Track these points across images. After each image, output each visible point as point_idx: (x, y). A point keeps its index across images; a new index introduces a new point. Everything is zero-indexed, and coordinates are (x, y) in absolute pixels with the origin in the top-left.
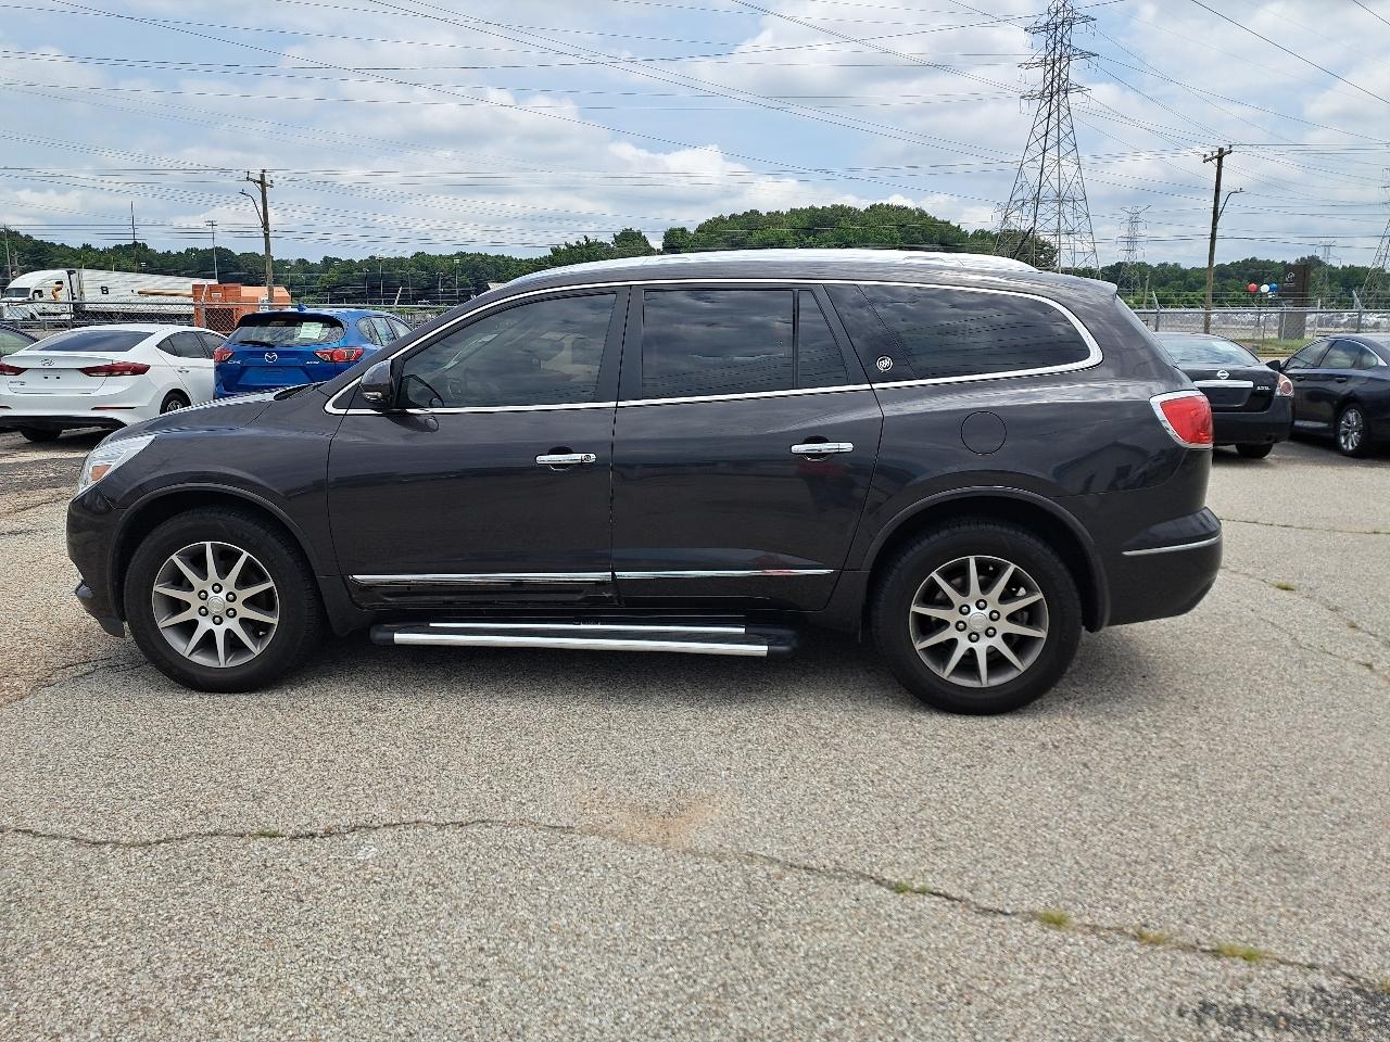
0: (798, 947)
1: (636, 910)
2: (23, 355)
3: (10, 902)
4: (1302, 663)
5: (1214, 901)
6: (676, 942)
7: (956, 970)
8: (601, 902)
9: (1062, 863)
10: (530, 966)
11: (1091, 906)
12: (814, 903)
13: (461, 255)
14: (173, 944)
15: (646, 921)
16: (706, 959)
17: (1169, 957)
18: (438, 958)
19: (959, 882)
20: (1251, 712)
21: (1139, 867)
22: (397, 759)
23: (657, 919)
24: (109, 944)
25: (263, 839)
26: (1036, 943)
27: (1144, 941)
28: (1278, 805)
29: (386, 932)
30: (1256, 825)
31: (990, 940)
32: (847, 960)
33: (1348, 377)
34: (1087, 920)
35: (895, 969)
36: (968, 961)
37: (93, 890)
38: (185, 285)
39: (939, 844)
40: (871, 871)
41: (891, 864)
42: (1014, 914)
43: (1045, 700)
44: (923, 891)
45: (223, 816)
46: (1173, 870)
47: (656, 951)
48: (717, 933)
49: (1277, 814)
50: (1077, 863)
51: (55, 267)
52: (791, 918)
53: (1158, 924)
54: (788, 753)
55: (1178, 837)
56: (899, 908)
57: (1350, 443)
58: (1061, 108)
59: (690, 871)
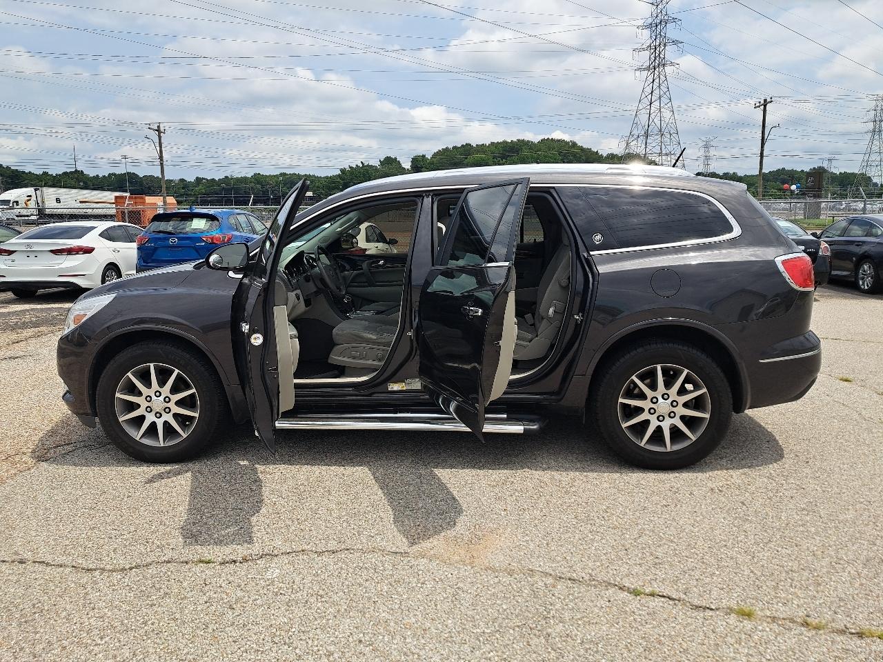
0: (576, 636)
1: (460, 611)
2: (14, 242)
3: (35, 613)
4: (869, 431)
5: (851, 598)
6: (491, 634)
7: (686, 651)
8: (436, 605)
9: (742, 572)
10: (395, 653)
11: (768, 603)
12: (580, 604)
13: (283, 175)
14: (149, 641)
15: (469, 619)
16: (515, 646)
17: (828, 638)
18: (332, 648)
19: (675, 587)
20: (844, 464)
21: (794, 574)
22: (284, 507)
23: (476, 617)
24: (105, 643)
25: (202, 565)
26: (736, 630)
27: (810, 627)
28: (878, 528)
29: (294, 630)
30: (866, 543)
31: (705, 629)
32: (611, 645)
33: (864, 242)
34: (768, 613)
35: (645, 650)
36: (693, 644)
37: (90, 603)
38: (110, 196)
39: (657, 561)
40: (615, 581)
41: (627, 576)
42: (717, 609)
43: (707, 459)
44: (652, 595)
45: (172, 549)
46: (818, 576)
47: (480, 641)
48: (518, 626)
49: (878, 535)
50: (752, 572)
51: (26, 186)
52: (567, 616)
53: (816, 615)
54: (543, 498)
55: (816, 553)
56: (638, 606)
57: (866, 284)
58: (661, 76)
59: (492, 583)
